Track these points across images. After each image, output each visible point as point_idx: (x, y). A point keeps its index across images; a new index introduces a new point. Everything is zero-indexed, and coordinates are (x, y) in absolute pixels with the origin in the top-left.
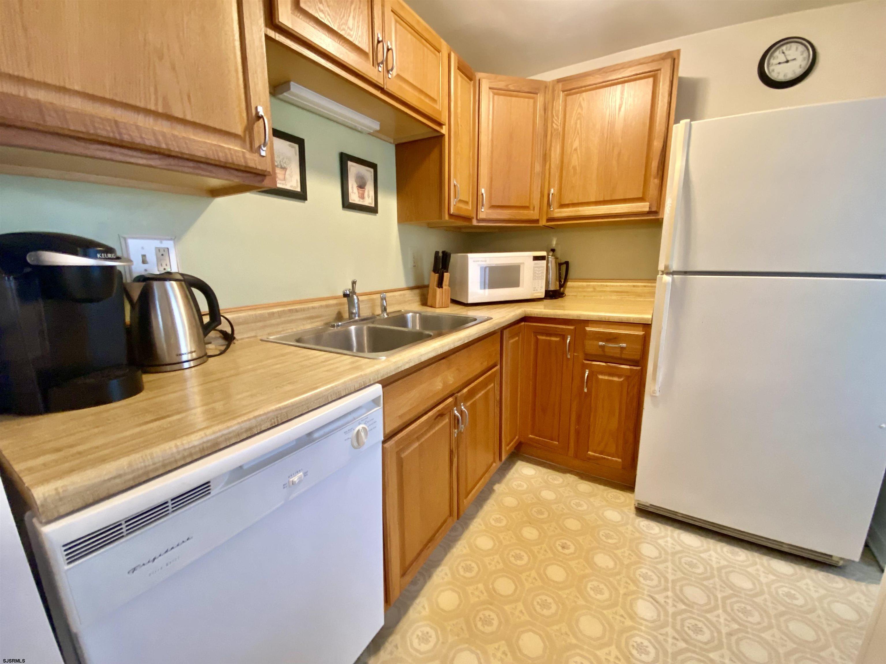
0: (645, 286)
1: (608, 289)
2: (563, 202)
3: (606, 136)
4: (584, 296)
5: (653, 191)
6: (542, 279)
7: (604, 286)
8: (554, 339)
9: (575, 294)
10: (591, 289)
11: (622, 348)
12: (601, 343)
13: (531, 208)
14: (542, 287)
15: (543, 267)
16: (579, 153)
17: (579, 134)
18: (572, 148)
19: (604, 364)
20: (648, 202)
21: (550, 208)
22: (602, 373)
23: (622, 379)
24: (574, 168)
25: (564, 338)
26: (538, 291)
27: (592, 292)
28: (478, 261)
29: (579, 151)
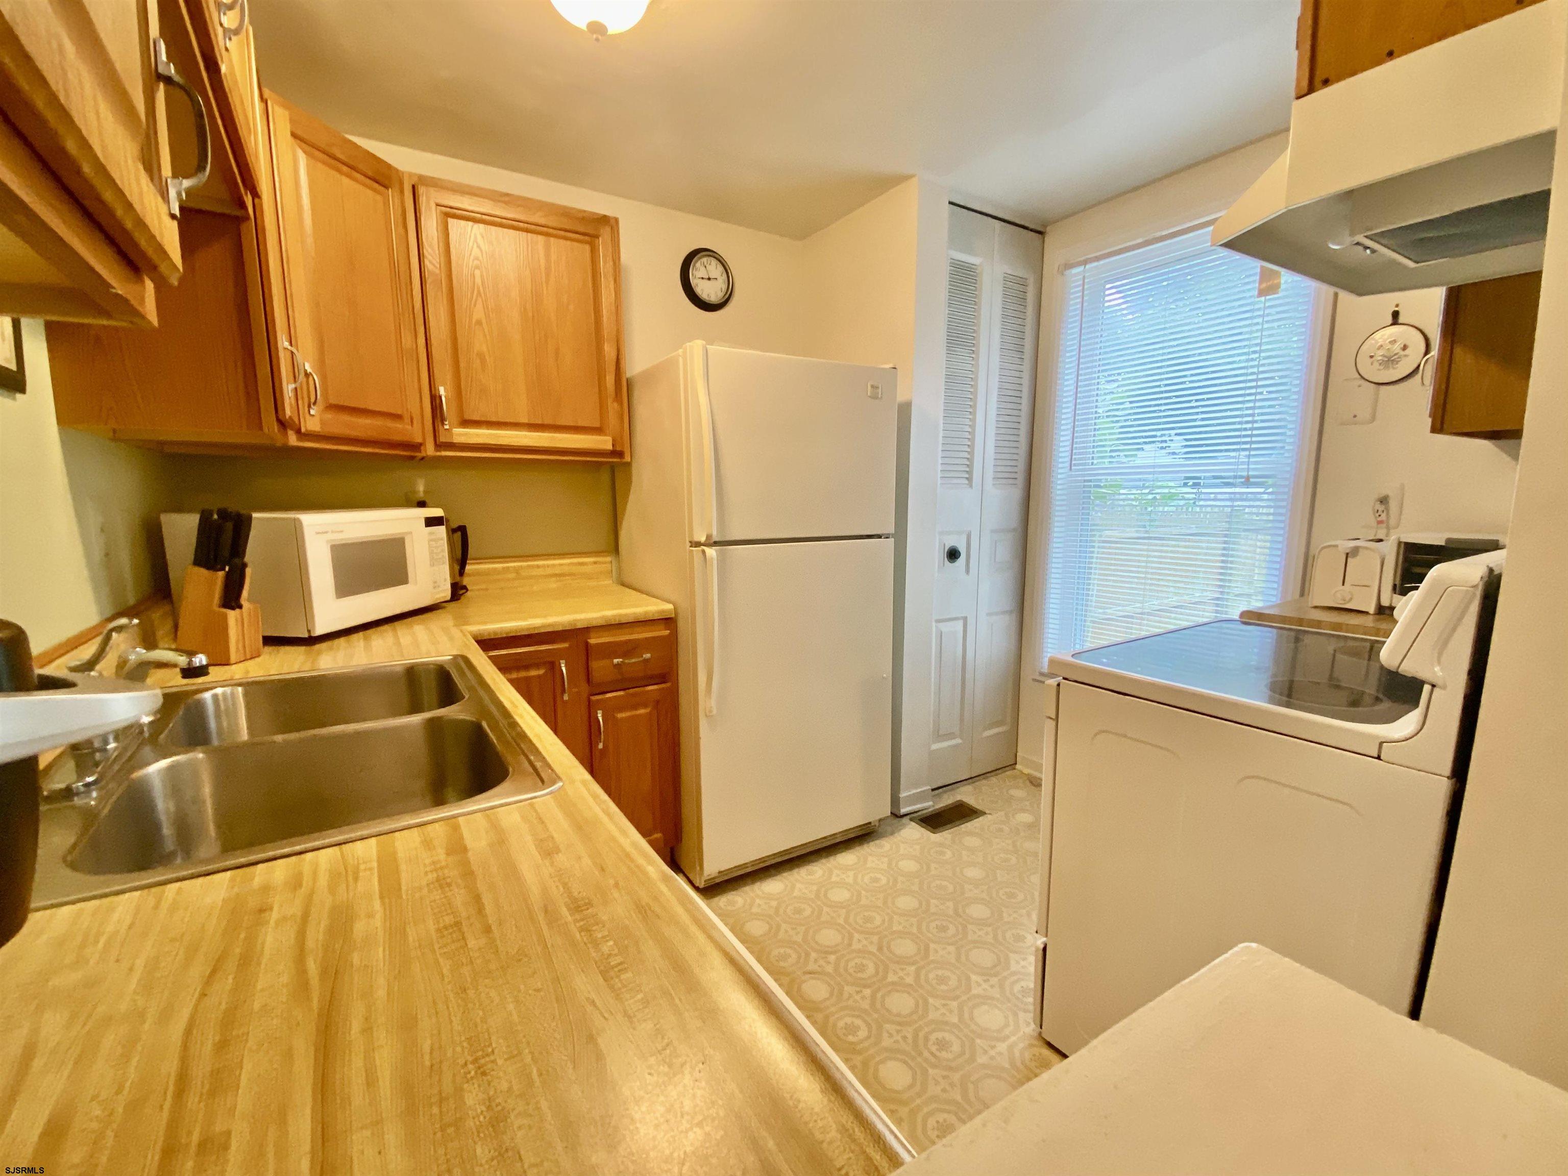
0: (595, 563)
1: (540, 572)
2: (467, 417)
3: (530, 314)
4: (502, 588)
5: (612, 420)
6: (443, 563)
7: (533, 567)
8: (533, 673)
9: (484, 586)
10: (513, 575)
11: (646, 661)
12: (616, 661)
13: (407, 419)
14: (445, 580)
15: (442, 539)
16: (486, 330)
17: (481, 296)
18: (471, 320)
19: (621, 693)
20: (609, 436)
21: (443, 424)
22: (621, 710)
23: (648, 710)
24: (481, 356)
25: (553, 667)
26: (440, 589)
27: (514, 579)
28: (326, 532)
29: (485, 325)
